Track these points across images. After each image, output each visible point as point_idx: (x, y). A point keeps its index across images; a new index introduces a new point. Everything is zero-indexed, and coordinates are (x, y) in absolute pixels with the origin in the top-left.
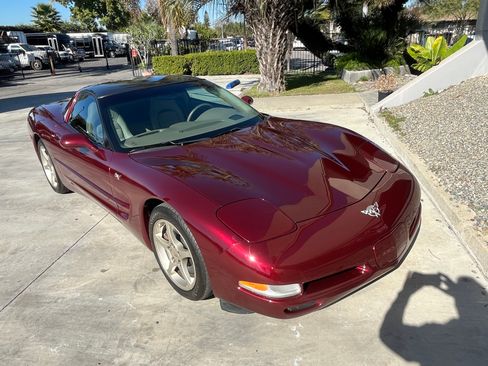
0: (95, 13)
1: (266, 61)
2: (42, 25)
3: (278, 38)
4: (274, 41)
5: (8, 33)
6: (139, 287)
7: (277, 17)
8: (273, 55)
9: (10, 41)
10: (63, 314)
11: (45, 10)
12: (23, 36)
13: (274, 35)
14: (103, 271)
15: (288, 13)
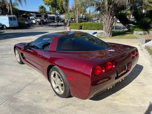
0: (56, 9)
1: (106, 26)
2: (41, 12)
3: (111, 19)
4: (109, 20)
5: (31, 14)
6: (48, 101)
7: (111, 12)
8: (108, 25)
9: (31, 16)
10: (22, 107)
11: (42, 7)
12: (35, 15)
13: (109, 18)
14: (38, 93)
15: (115, 11)
